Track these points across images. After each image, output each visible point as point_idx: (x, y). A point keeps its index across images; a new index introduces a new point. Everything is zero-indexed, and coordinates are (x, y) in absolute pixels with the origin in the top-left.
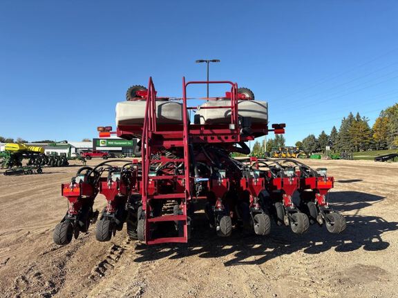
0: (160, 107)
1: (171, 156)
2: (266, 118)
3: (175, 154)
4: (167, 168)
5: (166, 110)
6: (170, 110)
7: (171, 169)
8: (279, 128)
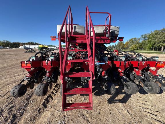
0: (75, 27)
1: (79, 49)
2: (118, 34)
3: (81, 48)
4: (77, 54)
5: (77, 29)
6: (79, 29)
7: (79, 54)
8: (121, 39)
